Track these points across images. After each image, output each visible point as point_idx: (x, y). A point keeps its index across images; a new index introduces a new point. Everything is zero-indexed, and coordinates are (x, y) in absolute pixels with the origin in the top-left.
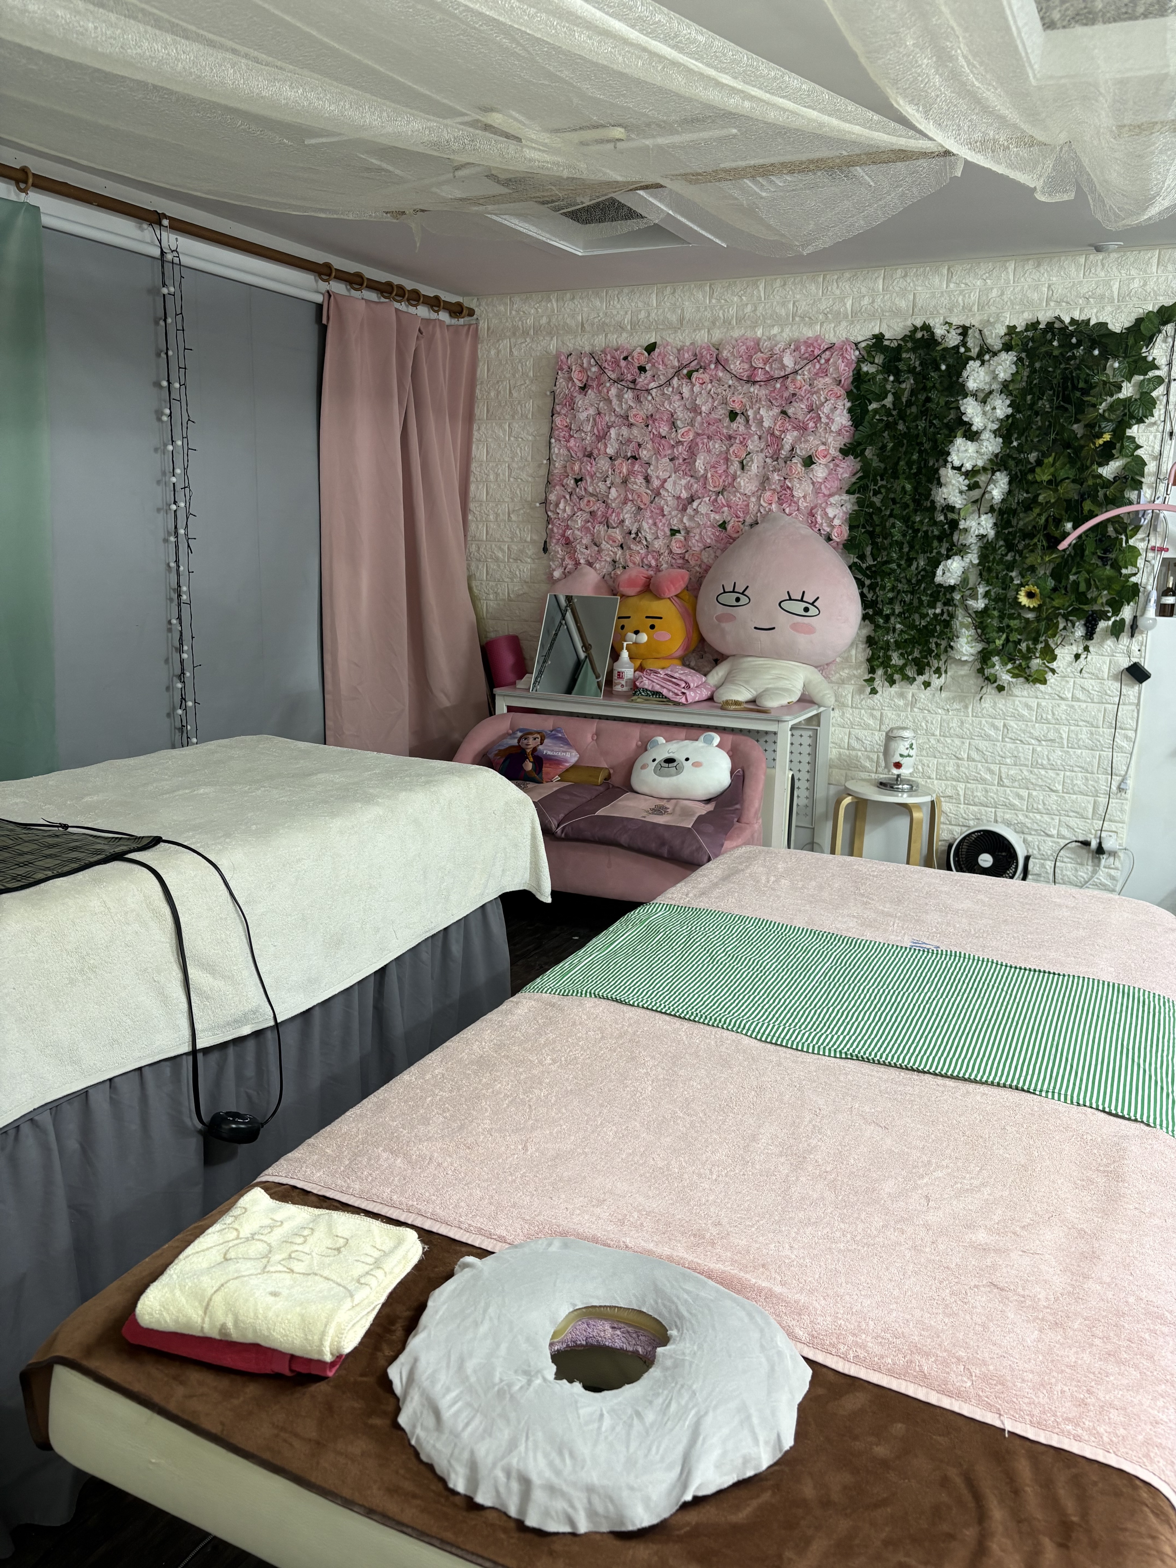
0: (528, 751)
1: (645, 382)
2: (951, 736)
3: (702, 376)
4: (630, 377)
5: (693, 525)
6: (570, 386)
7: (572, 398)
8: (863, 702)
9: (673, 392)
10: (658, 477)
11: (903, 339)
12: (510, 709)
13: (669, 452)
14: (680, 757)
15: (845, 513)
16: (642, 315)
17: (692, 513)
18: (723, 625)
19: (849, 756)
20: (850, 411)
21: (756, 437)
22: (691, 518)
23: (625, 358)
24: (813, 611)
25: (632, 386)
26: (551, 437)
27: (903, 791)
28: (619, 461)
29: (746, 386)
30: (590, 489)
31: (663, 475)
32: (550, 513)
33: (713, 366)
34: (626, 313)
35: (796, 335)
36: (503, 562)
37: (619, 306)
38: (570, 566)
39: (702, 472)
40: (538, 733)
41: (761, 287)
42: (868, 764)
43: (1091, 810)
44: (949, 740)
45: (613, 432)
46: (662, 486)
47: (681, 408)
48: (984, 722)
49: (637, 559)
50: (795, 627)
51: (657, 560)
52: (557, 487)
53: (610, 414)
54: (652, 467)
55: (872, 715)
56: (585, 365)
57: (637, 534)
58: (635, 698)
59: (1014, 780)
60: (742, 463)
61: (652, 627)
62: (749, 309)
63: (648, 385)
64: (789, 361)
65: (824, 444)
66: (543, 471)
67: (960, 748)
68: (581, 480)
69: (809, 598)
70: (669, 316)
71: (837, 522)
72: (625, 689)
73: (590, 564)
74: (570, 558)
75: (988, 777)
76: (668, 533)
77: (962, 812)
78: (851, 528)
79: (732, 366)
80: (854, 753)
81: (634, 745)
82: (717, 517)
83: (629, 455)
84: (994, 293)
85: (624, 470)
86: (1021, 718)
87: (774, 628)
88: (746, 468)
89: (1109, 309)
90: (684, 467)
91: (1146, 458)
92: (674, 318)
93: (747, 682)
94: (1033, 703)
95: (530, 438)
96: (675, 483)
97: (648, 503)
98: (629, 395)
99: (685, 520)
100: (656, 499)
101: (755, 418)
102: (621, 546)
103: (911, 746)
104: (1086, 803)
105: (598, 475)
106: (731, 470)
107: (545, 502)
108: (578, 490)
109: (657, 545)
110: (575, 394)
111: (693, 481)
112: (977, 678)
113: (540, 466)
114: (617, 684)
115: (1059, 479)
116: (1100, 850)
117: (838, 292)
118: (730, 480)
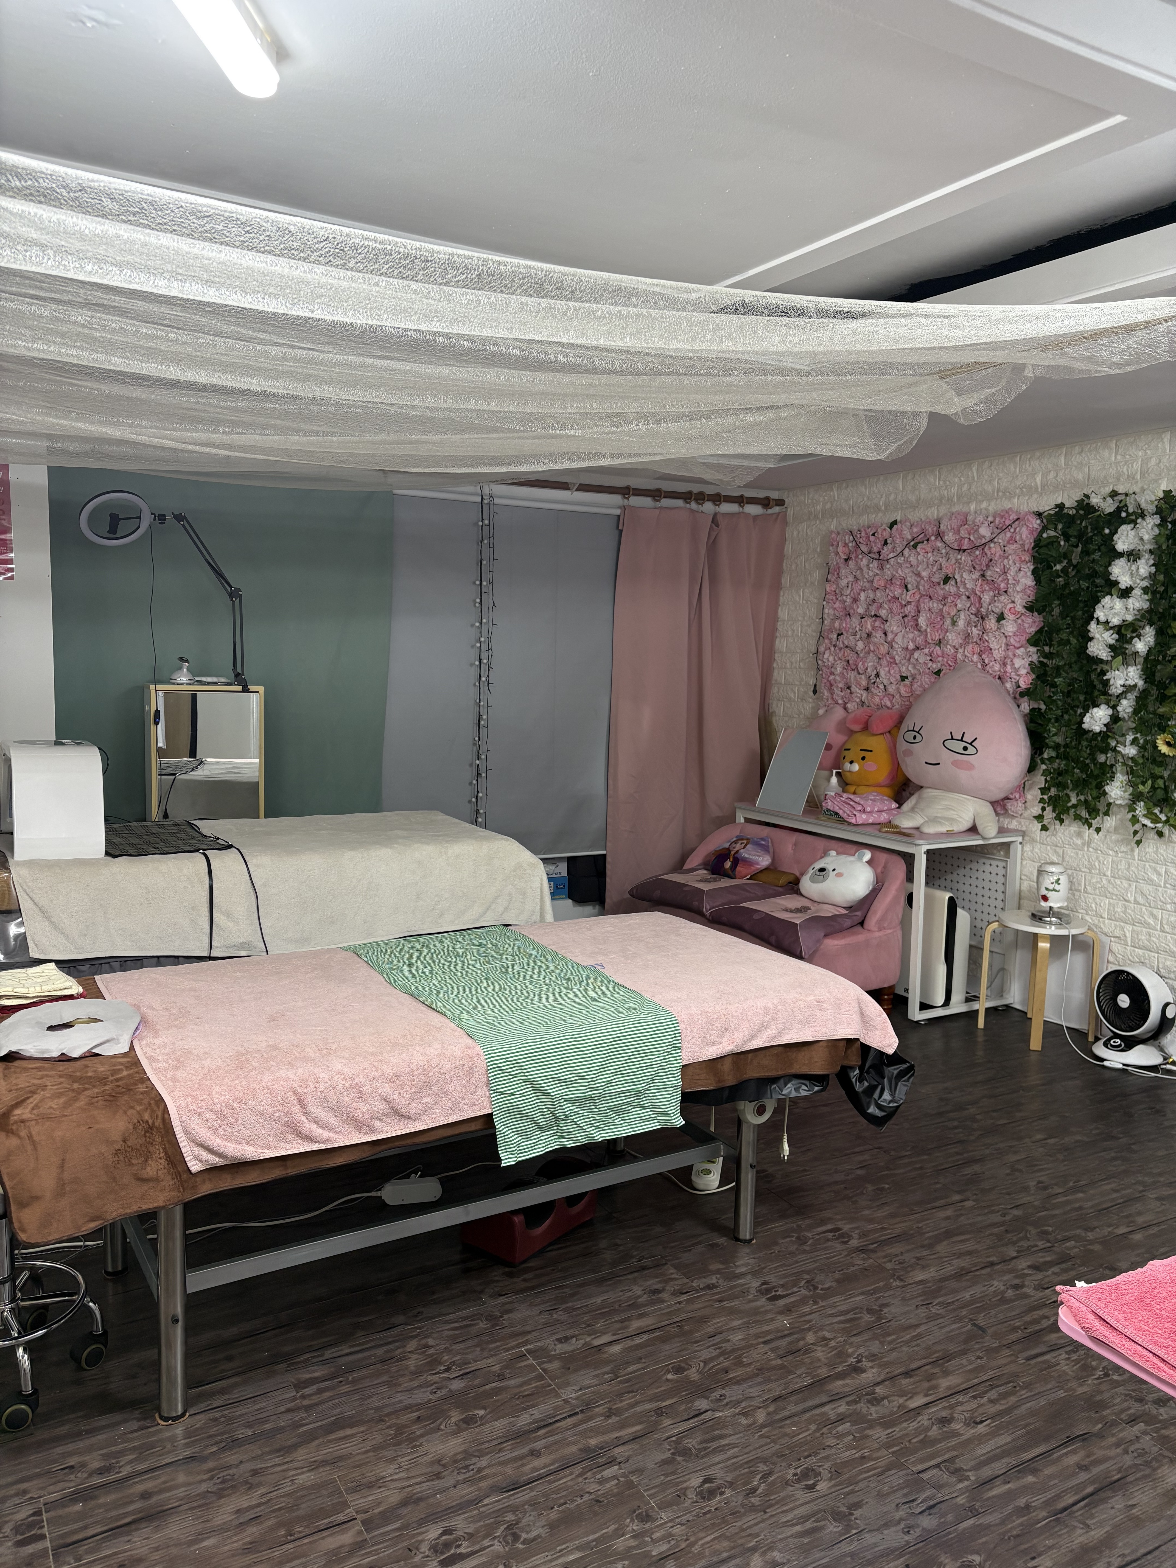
1: (887, 553)
2: (1119, 878)
3: (925, 546)
4: (876, 550)
5: (916, 672)
6: (838, 558)
7: (839, 569)
8: (1048, 839)
9: (904, 560)
10: (892, 632)
11: (1075, 507)
13: (901, 610)
15: (1030, 663)
16: (892, 497)
17: (914, 663)
20: (1033, 572)
21: (963, 597)
22: (915, 666)
23: (873, 535)
24: (971, 750)
25: (877, 556)
26: (824, 600)
27: (1051, 923)
28: (866, 619)
29: (956, 554)
30: (846, 642)
31: (896, 630)
32: (819, 662)
33: (933, 538)
34: (882, 496)
35: (996, 508)
36: (794, 701)
37: (876, 491)
38: (831, 705)
39: (924, 627)
41: (974, 469)
44: (1118, 882)
45: (863, 595)
46: (895, 639)
47: (910, 574)
48: (1147, 866)
49: (877, 701)
50: (955, 763)
51: (891, 702)
52: (825, 641)
53: (862, 580)
54: (888, 624)
55: (1055, 852)
56: (847, 541)
57: (875, 679)
60: (952, 619)
62: (966, 487)
63: (888, 555)
64: (987, 531)
65: (1013, 602)
66: (818, 628)
67: (1127, 890)
68: (841, 634)
70: (909, 497)
71: (1023, 671)
73: (844, 704)
74: (831, 698)
75: (1151, 921)
76: (899, 679)
77: (1129, 954)
78: (1037, 677)
79: (947, 538)
82: (933, 667)
83: (873, 613)
84: (1153, 461)
85: (869, 626)
88: (956, 624)
90: (911, 623)
92: (913, 498)
95: (816, 601)
96: (903, 637)
97: (885, 653)
98: (875, 565)
99: (910, 668)
100: (891, 650)
101: (960, 581)
102: (866, 689)
103: (1057, 881)
105: (852, 630)
106: (945, 625)
107: (817, 653)
108: (838, 642)
109: (891, 689)
110: (841, 565)
111: (917, 635)
113: (817, 623)
117: (1030, 469)
118: (944, 634)
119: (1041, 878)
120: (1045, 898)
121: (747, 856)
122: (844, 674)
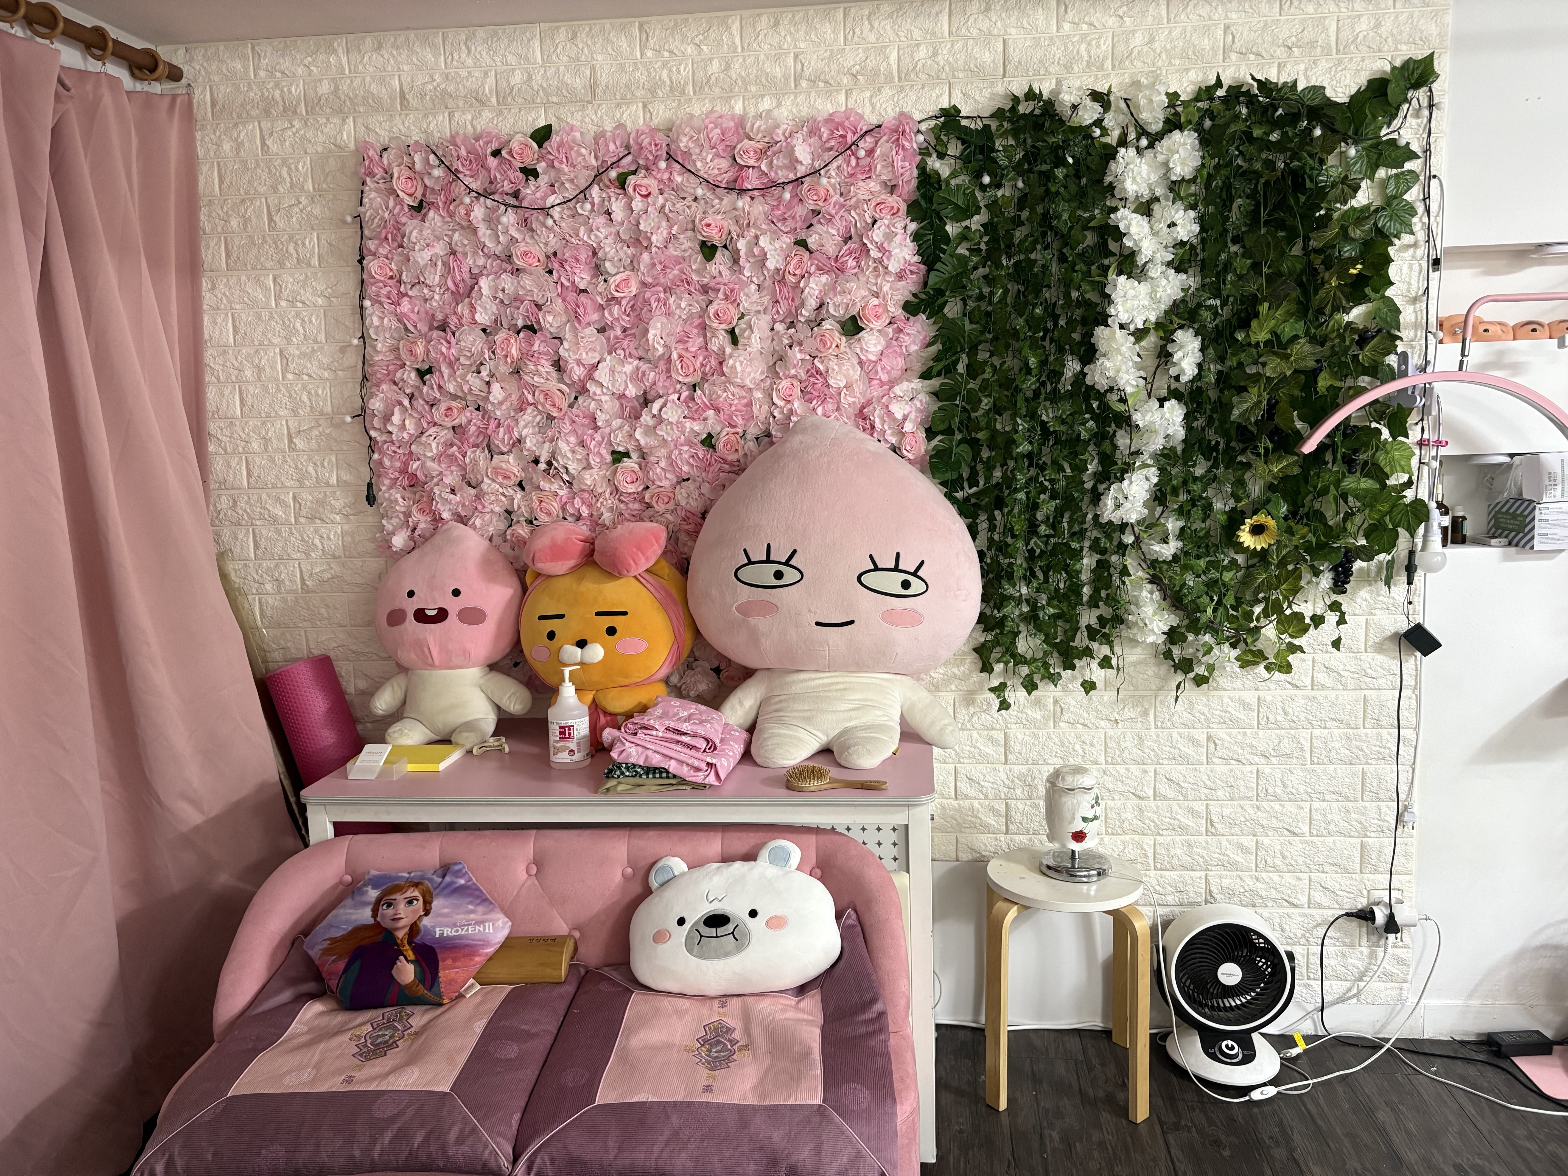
0: (400, 934)
1: (538, 195)
2: (1123, 763)
3: (646, 182)
4: (507, 187)
5: (652, 441)
6: (391, 203)
7: (398, 227)
8: (975, 718)
9: (592, 210)
10: (579, 362)
11: (999, 114)
12: (341, 829)
13: (595, 317)
14: (737, 909)
15: (919, 411)
16: (517, 78)
17: (651, 422)
18: (753, 621)
19: (959, 810)
20: (916, 237)
21: (753, 287)
22: (651, 431)
23: (496, 153)
24: (917, 585)
25: (513, 201)
26: (362, 298)
28: (499, 337)
29: (729, 199)
30: (451, 388)
31: (590, 358)
32: (373, 433)
33: (663, 165)
34: (486, 74)
35: (805, 112)
36: (287, 523)
37: (470, 62)
38: (422, 526)
39: (661, 350)
40: (416, 885)
41: (735, 27)
42: (991, 820)
43: (1358, 859)
44: (1121, 769)
45: (485, 284)
46: (590, 377)
47: (610, 240)
48: (1175, 736)
49: (555, 507)
50: (888, 617)
51: (590, 506)
52: (384, 387)
53: (475, 253)
54: (566, 344)
55: (991, 739)
56: (418, 167)
57: (549, 464)
58: (611, 783)
59: (1232, 824)
60: (732, 332)
61: (611, 631)
62: (715, 67)
63: (544, 198)
64: (803, 153)
65: (876, 295)
66: (353, 359)
68: (430, 371)
69: (908, 564)
70: (567, 78)
71: (908, 427)
72: (577, 757)
73: (463, 520)
74: (422, 511)
75: (1190, 822)
76: (609, 458)
77: (1154, 883)
78: (930, 433)
79: (699, 164)
80: (966, 803)
81: (618, 878)
82: (696, 428)
83: (520, 323)
84: (1138, 39)
85: (514, 351)
86: (1235, 723)
87: (852, 622)
88: (741, 341)
89: (1323, 64)
90: (625, 343)
91: (1399, 302)
92: (578, 83)
93: (808, 720)
94: (1250, 697)
95: (320, 301)
96: (612, 371)
97: (565, 406)
98: (509, 218)
99: (638, 435)
100: (580, 400)
101: (750, 253)
102: (520, 485)
103: (1097, 800)
104: (1349, 849)
105: (463, 360)
106: (714, 346)
107: (362, 414)
108: (425, 389)
109: (589, 479)
110: (404, 220)
111: (644, 366)
112: (1159, 665)
113: (343, 350)
114: (558, 750)
115: (1285, 339)
116: (1392, 926)
117: (872, 38)
118: (714, 362)
119: (1068, 801)
120: (1079, 836)
121: (448, 932)
122: (452, 455)
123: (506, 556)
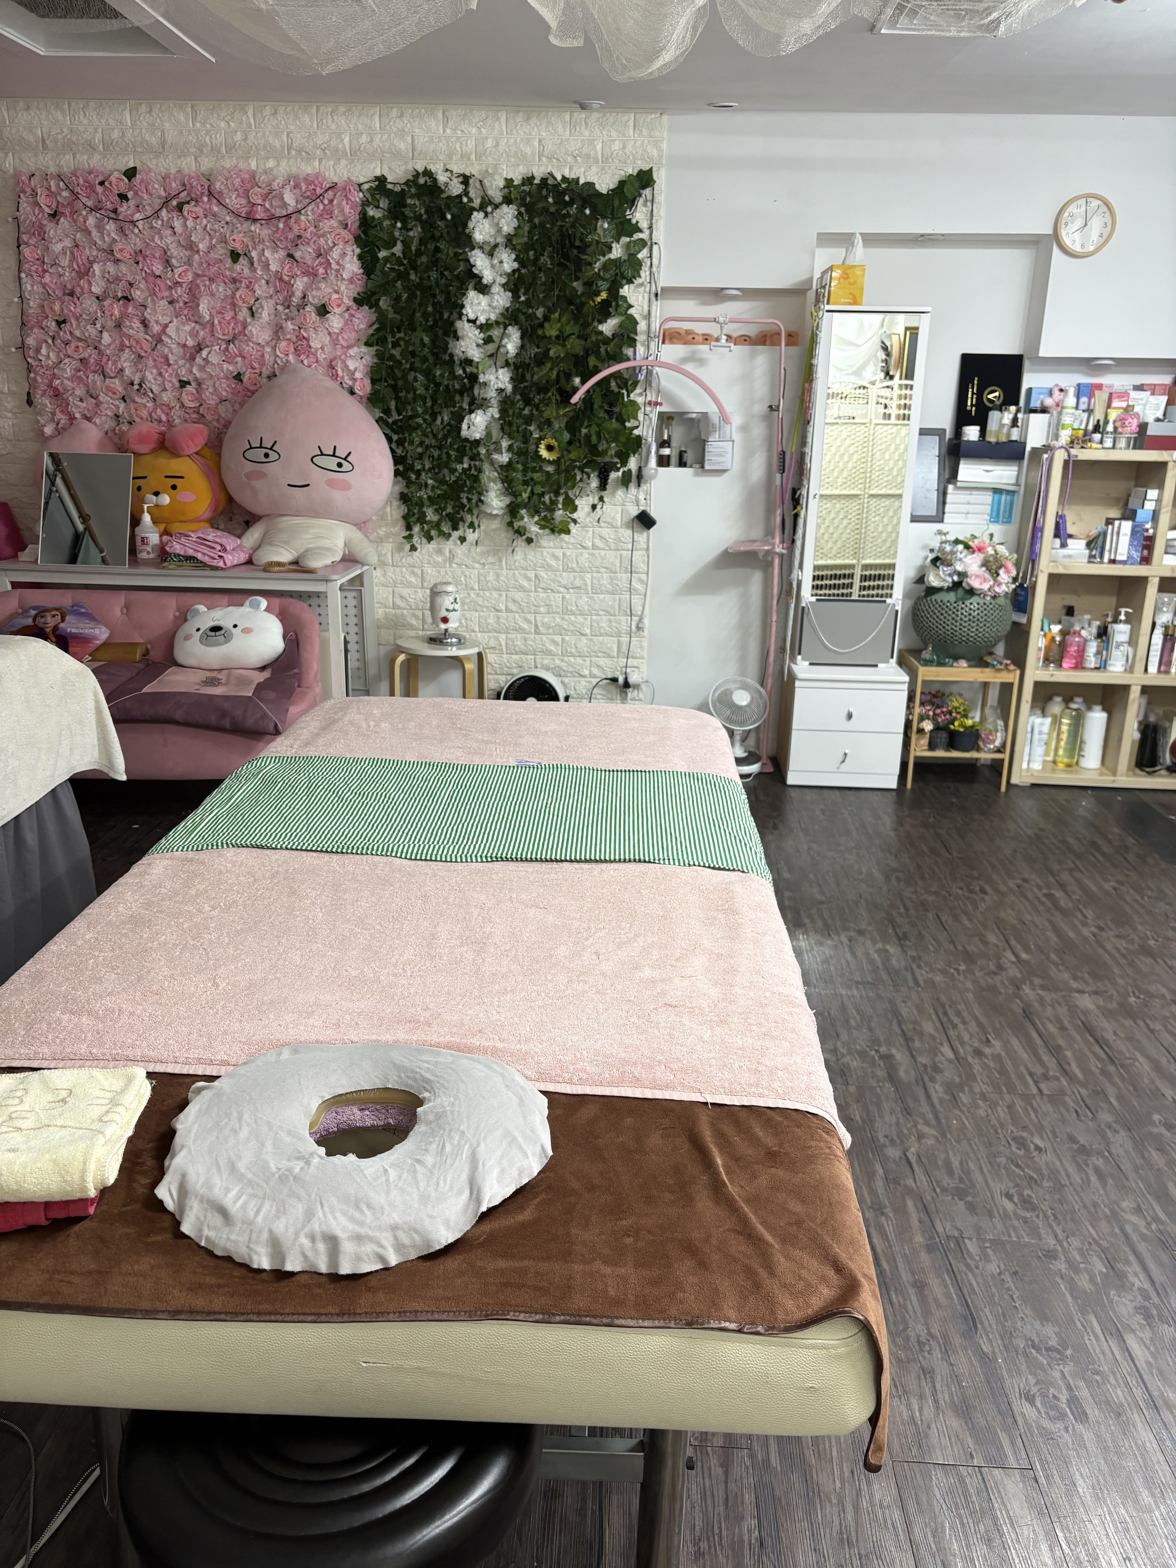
0: (48, 630)
1: (129, 212)
2: (489, 590)
3: (195, 209)
4: (109, 206)
5: (204, 376)
6: (37, 212)
7: (41, 227)
8: (404, 560)
9: (162, 225)
10: (157, 322)
11: (407, 183)
12: (16, 585)
13: (167, 294)
14: (227, 624)
15: (365, 365)
16: (115, 135)
17: (202, 363)
18: (254, 483)
19: (395, 615)
20: (360, 257)
21: (263, 281)
22: (202, 368)
23: (102, 183)
24: (346, 466)
25: (113, 215)
26: (20, 271)
27: (452, 645)
28: (107, 303)
29: (246, 225)
30: (77, 333)
31: (165, 320)
32: (29, 360)
33: (205, 199)
34: (96, 130)
35: (294, 170)
37: (84, 120)
38: (63, 422)
39: (208, 318)
40: (57, 610)
41: (250, 113)
42: (414, 622)
43: (615, 649)
44: (487, 594)
45: (96, 267)
46: (164, 331)
47: (174, 245)
48: (517, 574)
49: (145, 413)
50: (330, 483)
51: (167, 414)
52: (35, 330)
53: (90, 248)
54: (149, 310)
55: (413, 573)
56: (53, 189)
57: (140, 385)
58: (165, 564)
59: (548, 628)
60: (251, 309)
61: (174, 487)
62: (239, 136)
63: (132, 215)
64: (290, 198)
65: (337, 292)
66: (15, 311)
67: (498, 601)
68: (64, 322)
69: (341, 453)
70: (147, 137)
71: (358, 375)
72: (151, 556)
73: (89, 419)
74: (62, 412)
75: (525, 626)
76: (177, 385)
77: (506, 661)
78: (373, 381)
79: (228, 201)
80: (399, 611)
81: (171, 617)
82: (231, 368)
83: (120, 295)
84: (490, 143)
85: (116, 312)
86: (550, 567)
87: (308, 485)
88: (256, 315)
89: (594, 169)
90: (186, 312)
91: (637, 317)
92: (154, 141)
93: (286, 543)
94: (559, 553)
96: (178, 329)
97: (149, 350)
98: (111, 226)
99: (195, 370)
100: (159, 346)
101: (260, 260)
102: (123, 399)
103: (455, 600)
104: (611, 643)
105: (84, 316)
106: (241, 317)
107: (22, 347)
108: (61, 333)
109: (166, 397)
110: (45, 222)
111: (198, 327)
112: (507, 531)
113: (9, 305)
114: (141, 551)
115: (566, 335)
116: (627, 685)
117: (333, 127)
118: (240, 328)
119: (439, 600)
120: (445, 620)
122: (80, 377)
123: (115, 444)
